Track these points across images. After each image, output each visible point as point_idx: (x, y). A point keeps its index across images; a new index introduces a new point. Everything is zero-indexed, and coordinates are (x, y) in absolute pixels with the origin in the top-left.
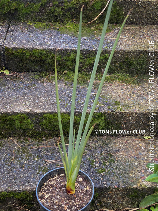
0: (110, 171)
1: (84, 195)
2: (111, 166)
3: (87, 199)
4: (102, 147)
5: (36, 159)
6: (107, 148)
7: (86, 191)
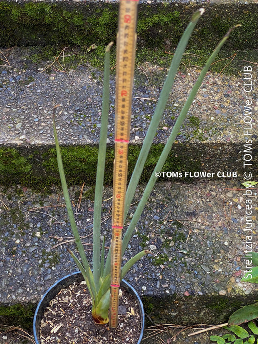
0: (176, 260)
1: (125, 327)
2: (180, 248)
3: (131, 335)
4: (162, 207)
5: (38, 235)
6: (172, 207)
7: (130, 318)
